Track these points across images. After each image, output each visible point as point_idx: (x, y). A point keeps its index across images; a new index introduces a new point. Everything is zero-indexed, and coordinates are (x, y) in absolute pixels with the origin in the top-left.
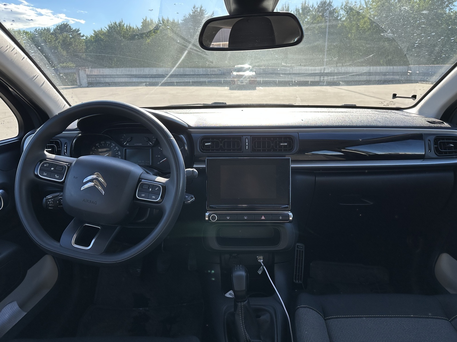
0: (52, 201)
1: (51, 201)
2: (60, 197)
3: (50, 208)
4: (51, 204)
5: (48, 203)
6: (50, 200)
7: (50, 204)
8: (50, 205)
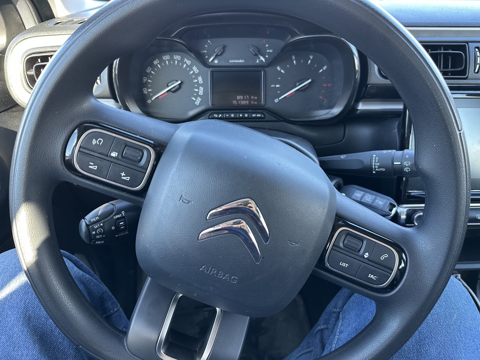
0: (101, 227)
1: (98, 228)
2: (117, 217)
3: (99, 242)
4: (100, 234)
5: (94, 233)
6: (96, 227)
7: (96, 234)
8: (98, 237)
